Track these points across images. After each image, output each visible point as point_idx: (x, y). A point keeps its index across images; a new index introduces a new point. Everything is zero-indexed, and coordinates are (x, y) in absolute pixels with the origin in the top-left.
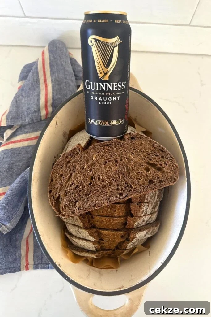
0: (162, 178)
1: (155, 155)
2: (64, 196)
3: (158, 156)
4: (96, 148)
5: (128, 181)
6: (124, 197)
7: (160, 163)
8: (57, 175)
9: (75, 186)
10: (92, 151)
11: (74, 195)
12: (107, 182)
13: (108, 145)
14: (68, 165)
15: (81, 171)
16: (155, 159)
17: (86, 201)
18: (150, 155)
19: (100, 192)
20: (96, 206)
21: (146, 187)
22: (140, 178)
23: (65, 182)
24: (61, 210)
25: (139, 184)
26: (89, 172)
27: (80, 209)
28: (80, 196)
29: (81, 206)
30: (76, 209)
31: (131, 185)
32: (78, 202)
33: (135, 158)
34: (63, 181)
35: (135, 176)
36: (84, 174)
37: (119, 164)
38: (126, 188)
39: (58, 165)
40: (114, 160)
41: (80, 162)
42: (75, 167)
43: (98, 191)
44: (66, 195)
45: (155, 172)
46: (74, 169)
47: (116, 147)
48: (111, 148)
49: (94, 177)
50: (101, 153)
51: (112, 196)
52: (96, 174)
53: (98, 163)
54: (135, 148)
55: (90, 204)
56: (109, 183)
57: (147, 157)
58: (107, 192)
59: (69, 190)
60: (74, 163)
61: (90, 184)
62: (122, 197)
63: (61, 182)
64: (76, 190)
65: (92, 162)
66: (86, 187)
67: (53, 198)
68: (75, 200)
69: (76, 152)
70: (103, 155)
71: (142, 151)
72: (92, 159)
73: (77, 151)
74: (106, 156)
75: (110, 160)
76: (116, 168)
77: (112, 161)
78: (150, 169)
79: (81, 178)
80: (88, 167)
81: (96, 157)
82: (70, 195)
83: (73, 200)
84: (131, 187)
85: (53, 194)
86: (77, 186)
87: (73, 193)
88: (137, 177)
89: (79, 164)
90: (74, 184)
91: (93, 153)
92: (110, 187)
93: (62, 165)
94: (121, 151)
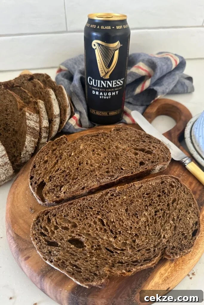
0: (153, 159)
1: (142, 141)
2: (49, 182)
3: (145, 142)
4: (83, 138)
5: (118, 164)
6: (116, 179)
7: (148, 147)
8: (41, 161)
9: (61, 171)
10: (79, 141)
11: (59, 179)
12: (96, 167)
13: (95, 136)
14: (55, 152)
15: (68, 158)
16: (143, 144)
17: (73, 185)
18: (137, 142)
19: (89, 175)
20: (85, 189)
21: (137, 168)
22: (130, 161)
23: (50, 168)
24: (44, 195)
25: (129, 166)
26: (76, 158)
27: (67, 193)
28: (66, 180)
29: (68, 190)
30: (62, 194)
31: (122, 167)
32: (63, 187)
33: (123, 146)
34: (48, 166)
35: (124, 160)
36: (71, 161)
37: (108, 151)
38: (116, 170)
39: (42, 152)
40: (102, 148)
41: (67, 150)
42: (61, 154)
43: (86, 175)
44: (51, 180)
45: (144, 155)
46: (60, 156)
47: (103, 138)
48: (98, 138)
49: (81, 162)
50: (89, 142)
51: (102, 179)
52: (83, 160)
53: (86, 151)
54: (121, 138)
55: (77, 188)
56: (98, 167)
57: (134, 144)
58: (96, 175)
59: (54, 175)
60: (61, 151)
61: (77, 169)
62: (113, 178)
63: (46, 168)
64: (63, 174)
65: (80, 150)
66: (73, 171)
67: (36, 183)
68: (61, 184)
69: (63, 142)
70: (91, 145)
71: (128, 140)
72: (80, 148)
73: (64, 140)
74: (94, 145)
75: (98, 148)
76: (105, 155)
77: (100, 148)
78: (139, 153)
79: (68, 163)
80: (76, 154)
81: (83, 147)
82: (55, 180)
83: (59, 184)
84: (122, 169)
85: (36, 179)
86: (64, 171)
87: (58, 178)
88: (126, 161)
89: (65, 152)
90: (60, 169)
91: (81, 143)
92: (100, 171)
93: (47, 152)
94: (108, 140)
